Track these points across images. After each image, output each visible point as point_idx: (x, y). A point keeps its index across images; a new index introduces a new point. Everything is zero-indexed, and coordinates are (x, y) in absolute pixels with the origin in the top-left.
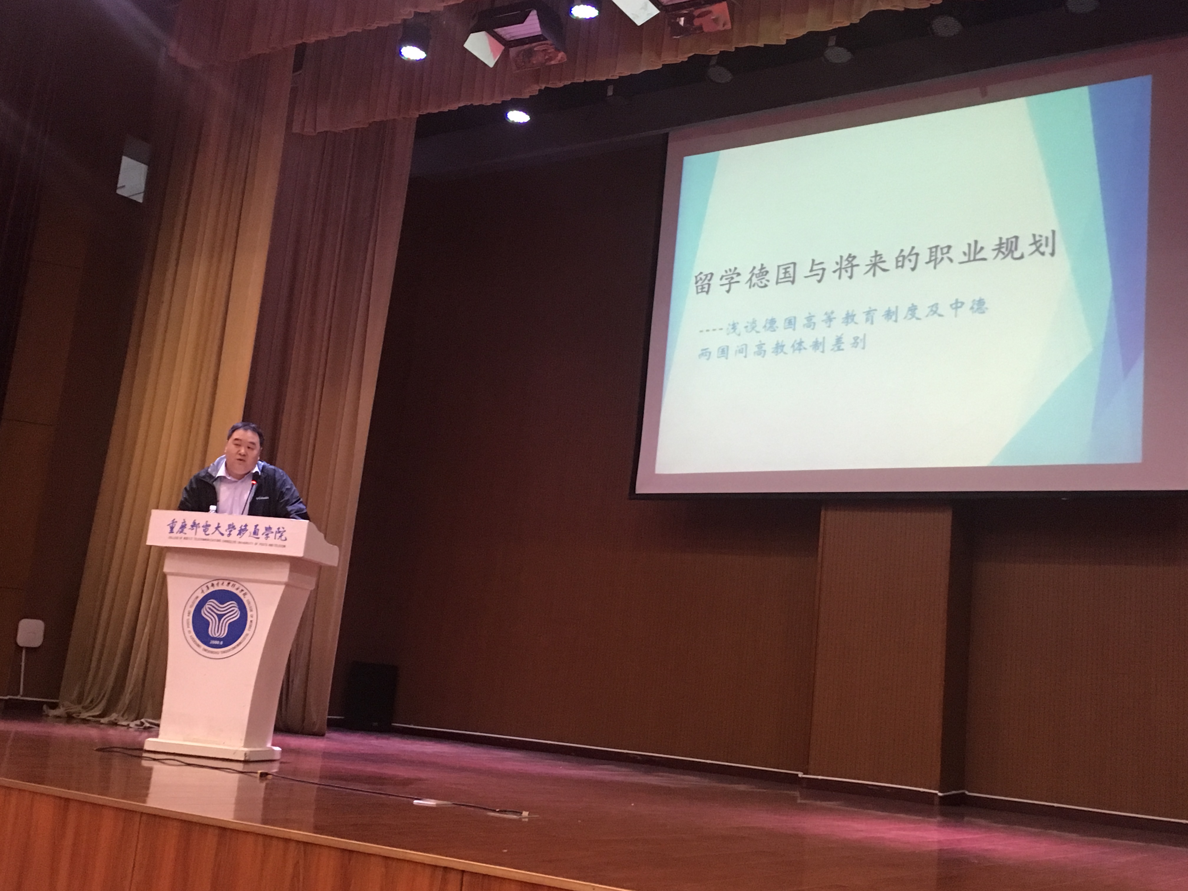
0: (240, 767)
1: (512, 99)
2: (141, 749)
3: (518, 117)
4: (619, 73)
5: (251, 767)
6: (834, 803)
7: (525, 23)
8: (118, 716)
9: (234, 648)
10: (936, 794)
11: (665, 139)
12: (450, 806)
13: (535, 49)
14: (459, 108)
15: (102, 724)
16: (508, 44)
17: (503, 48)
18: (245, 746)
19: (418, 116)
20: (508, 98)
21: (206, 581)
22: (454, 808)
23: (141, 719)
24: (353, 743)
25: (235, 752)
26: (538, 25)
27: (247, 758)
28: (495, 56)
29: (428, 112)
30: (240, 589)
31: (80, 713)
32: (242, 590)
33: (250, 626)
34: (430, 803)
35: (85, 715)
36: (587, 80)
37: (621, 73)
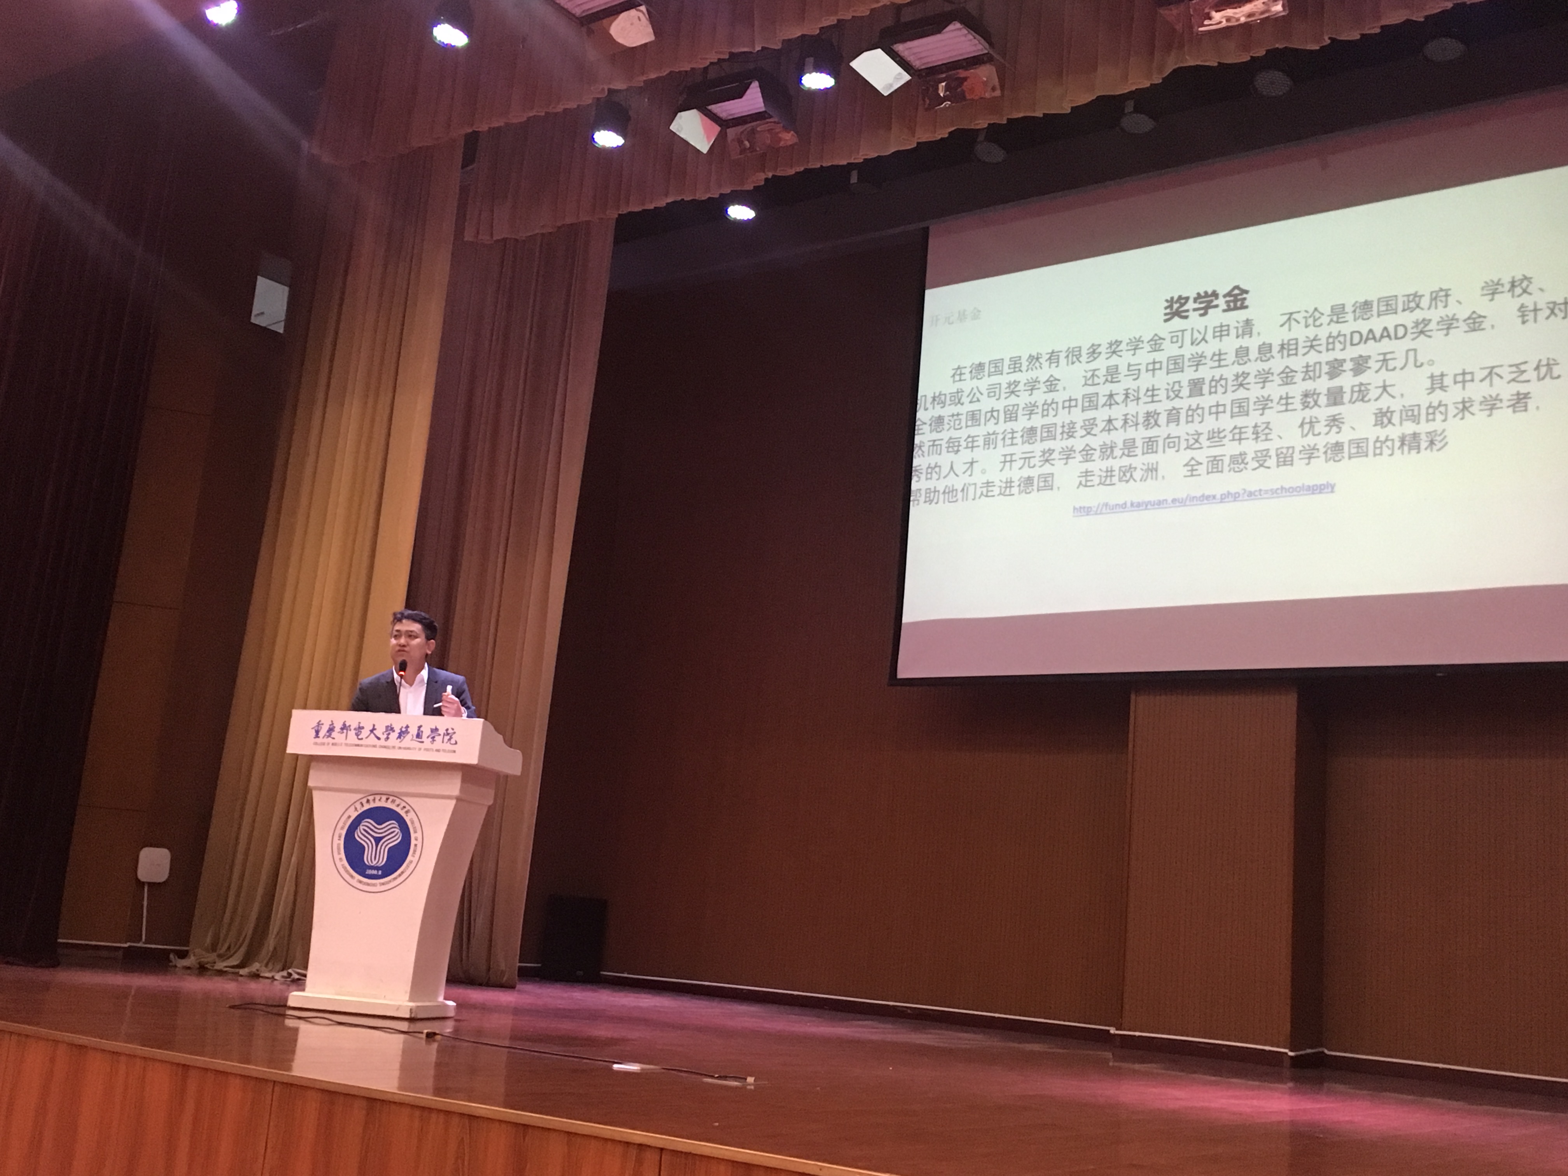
0: (404, 1026)
1: (732, 191)
2: (285, 1006)
3: (740, 212)
4: (862, 155)
5: (418, 1026)
6: (1154, 1065)
7: (745, 98)
8: (261, 967)
9: (395, 879)
10: (1286, 1053)
11: (925, 234)
12: (658, 1071)
13: (758, 129)
14: (667, 204)
15: (241, 976)
16: (724, 124)
17: (719, 129)
18: (411, 1000)
19: (617, 216)
20: (727, 190)
21: (359, 796)
22: (663, 1073)
23: (289, 968)
24: (551, 997)
25: (398, 1008)
26: (761, 100)
27: (413, 1016)
28: (708, 138)
29: (629, 210)
30: (402, 806)
31: (215, 963)
32: (404, 807)
33: (415, 851)
34: (633, 1068)
35: (220, 965)
36: (824, 165)
37: (867, 155)
